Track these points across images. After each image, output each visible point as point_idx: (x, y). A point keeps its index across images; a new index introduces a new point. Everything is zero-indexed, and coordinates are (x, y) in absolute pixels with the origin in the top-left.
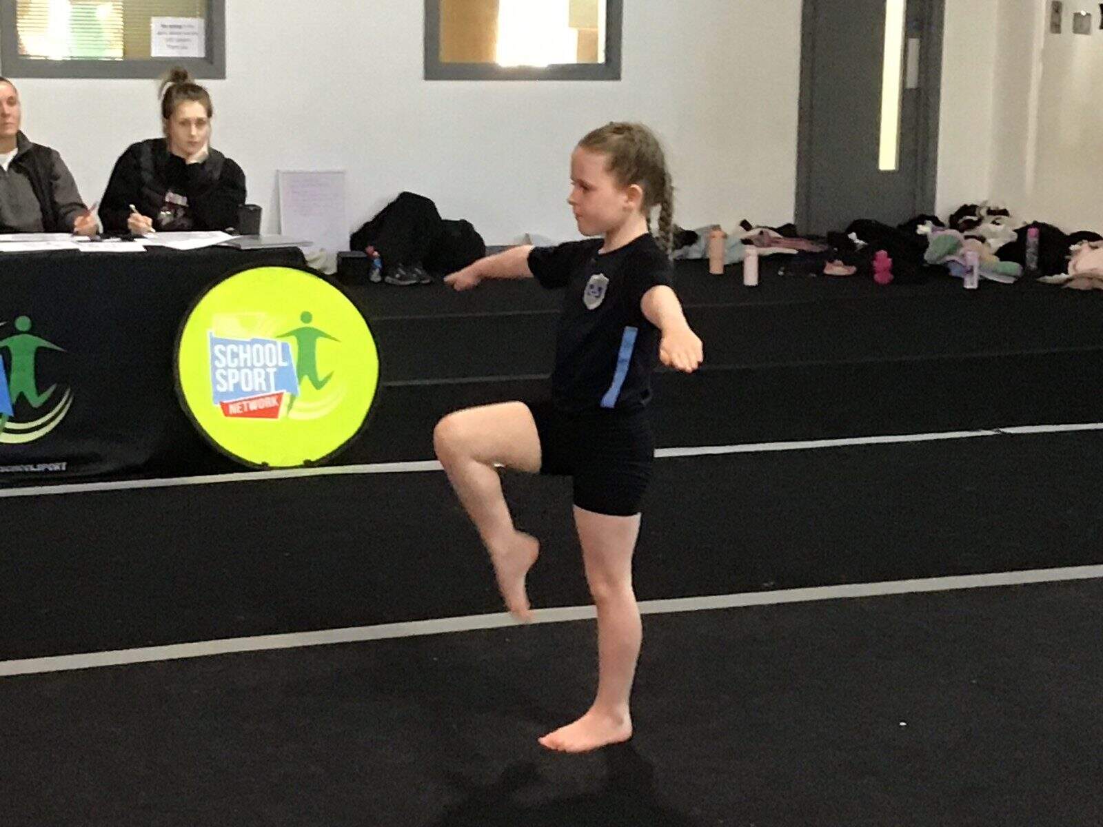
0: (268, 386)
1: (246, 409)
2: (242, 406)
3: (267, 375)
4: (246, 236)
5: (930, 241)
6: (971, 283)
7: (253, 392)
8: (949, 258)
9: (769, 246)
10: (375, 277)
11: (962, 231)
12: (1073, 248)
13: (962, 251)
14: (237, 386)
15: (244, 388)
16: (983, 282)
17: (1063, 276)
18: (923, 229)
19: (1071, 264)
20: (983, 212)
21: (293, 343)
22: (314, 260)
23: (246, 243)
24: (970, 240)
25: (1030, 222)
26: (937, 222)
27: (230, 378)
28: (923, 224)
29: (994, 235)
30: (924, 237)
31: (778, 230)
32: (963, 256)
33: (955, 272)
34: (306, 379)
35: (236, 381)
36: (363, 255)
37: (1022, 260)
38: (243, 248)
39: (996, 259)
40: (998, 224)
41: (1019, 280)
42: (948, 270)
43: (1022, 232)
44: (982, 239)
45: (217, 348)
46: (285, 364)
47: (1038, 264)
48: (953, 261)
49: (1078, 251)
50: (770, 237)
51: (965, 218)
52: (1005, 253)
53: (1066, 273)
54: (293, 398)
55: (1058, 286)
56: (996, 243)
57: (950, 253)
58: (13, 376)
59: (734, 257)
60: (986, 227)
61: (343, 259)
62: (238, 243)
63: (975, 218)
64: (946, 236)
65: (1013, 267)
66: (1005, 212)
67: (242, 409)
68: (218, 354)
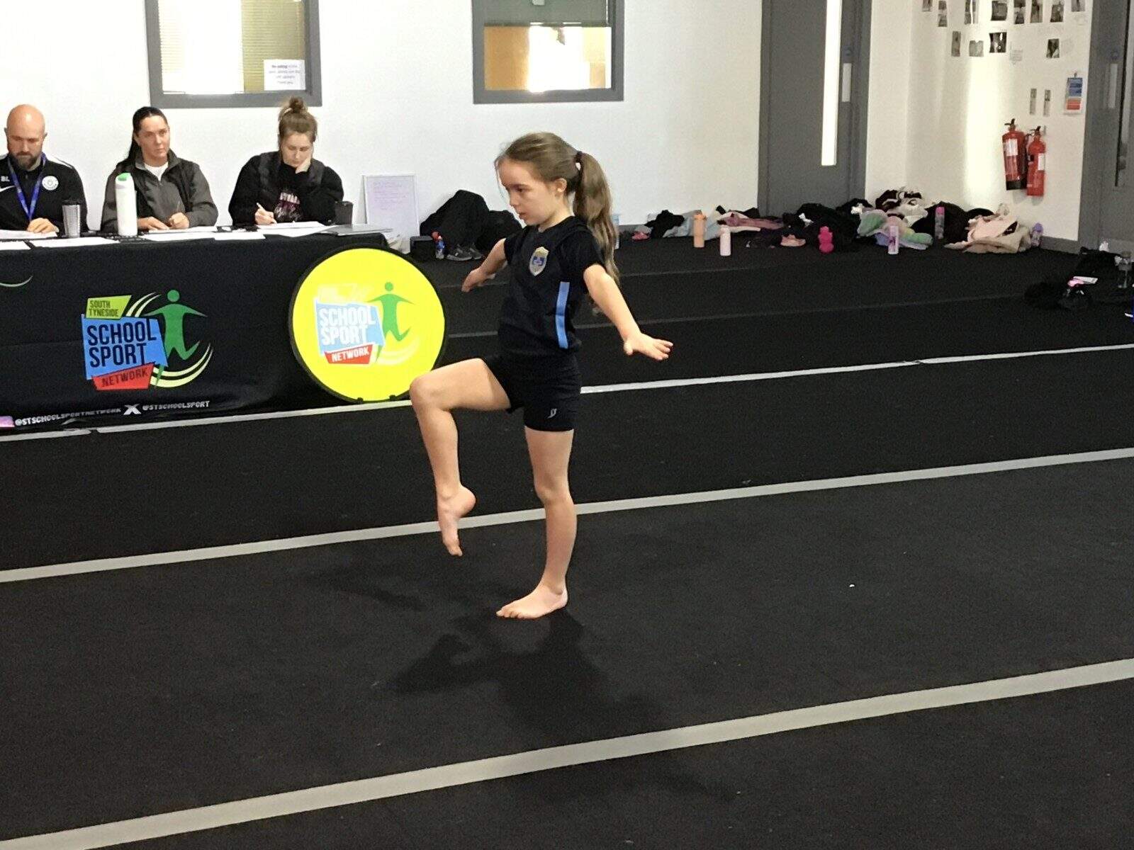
0: (361, 340)
1: (344, 358)
2: (342, 355)
3: (360, 331)
4: (343, 226)
5: (861, 218)
6: (893, 251)
7: (350, 344)
8: (876, 231)
9: (738, 225)
10: (440, 255)
11: (885, 211)
12: (971, 221)
13: (885, 227)
14: (338, 340)
15: (343, 342)
16: (902, 249)
17: (964, 243)
18: (855, 210)
19: (969, 234)
20: (902, 196)
21: (379, 306)
22: (393, 243)
23: (342, 231)
24: (891, 217)
25: (938, 202)
26: (866, 204)
27: (332, 333)
28: (856, 206)
29: (910, 213)
30: (857, 216)
31: (745, 213)
32: (887, 229)
33: (881, 242)
34: (390, 334)
35: (337, 336)
36: (429, 238)
37: (931, 231)
38: (339, 235)
39: (912, 232)
40: (913, 205)
41: (930, 247)
42: (876, 241)
43: (932, 211)
44: (902, 217)
45: (321, 311)
46: (374, 323)
47: (944, 235)
48: (880, 233)
49: (975, 224)
50: (739, 218)
51: (888, 201)
52: (919, 227)
53: (966, 240)
54: (380, 348)
55: (959, 251)
56: (912, 220)
57: (876, 227)
58: (167, 336)
59: (712, 235)
60: (904, 207)
61: (415, 242)
62: (335, 231)
63: (895, 201)
64: (874, 214)
65: (925, 238)
66: (918, 196)
67: (342, 357)
68: (322, 315)
